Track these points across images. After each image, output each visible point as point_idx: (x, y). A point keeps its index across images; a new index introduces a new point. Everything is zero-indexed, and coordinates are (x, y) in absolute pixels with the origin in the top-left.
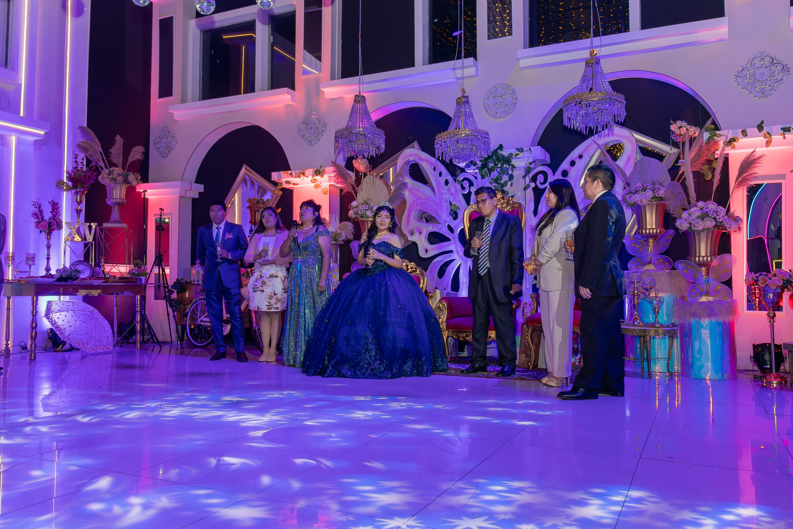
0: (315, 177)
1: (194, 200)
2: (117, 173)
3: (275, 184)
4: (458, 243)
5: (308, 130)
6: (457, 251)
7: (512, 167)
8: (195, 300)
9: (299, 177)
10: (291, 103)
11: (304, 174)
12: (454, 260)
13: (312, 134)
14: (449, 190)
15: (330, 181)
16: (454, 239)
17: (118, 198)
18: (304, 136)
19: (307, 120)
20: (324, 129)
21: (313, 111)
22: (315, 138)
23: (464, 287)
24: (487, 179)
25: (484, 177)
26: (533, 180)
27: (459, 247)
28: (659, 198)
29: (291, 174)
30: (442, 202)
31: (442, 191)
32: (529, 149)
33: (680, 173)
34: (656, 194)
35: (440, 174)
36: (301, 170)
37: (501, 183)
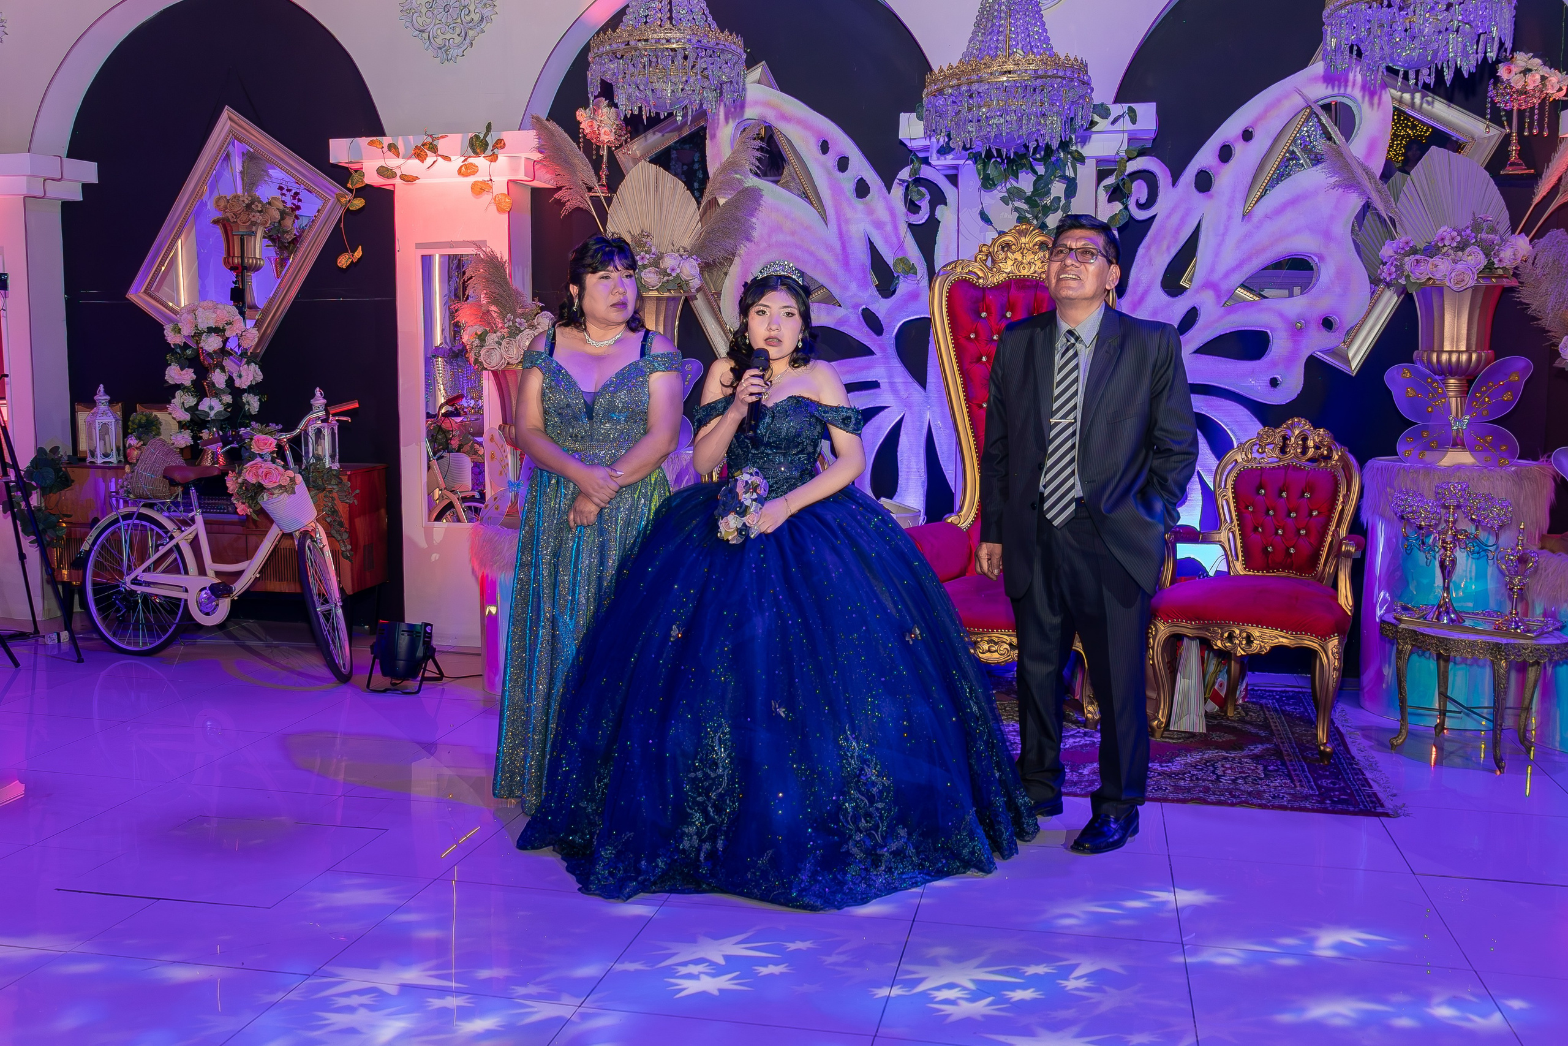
0: (470, 160)
3: (341, 174)
4: (896, 363)
5: (435, 12)
6: (892, 384)
7: (1074, 158)
8: (112, 516)
9: (419, 154)
11: (434, 149)
12: (883, 408)
13: (448, 24)
14: (870, 211)
15: (515, 170)
16: (883, 349)
18: (422, 31)
20: (486, 12)
22: (458, 40)
23: (912, 483)
24: (999, 188)
25: (995, 185)
26: (1117, 193)
27: (901, 375)
28: (1500, 272)
29: (392, 147)
30: (847, 245)
31: (849, 213)
32: (1130, 109)
33: (1536, 200)
34: (1496, 261)
35: (843, 164)
36: (426, 136)
37: (1045, 205)
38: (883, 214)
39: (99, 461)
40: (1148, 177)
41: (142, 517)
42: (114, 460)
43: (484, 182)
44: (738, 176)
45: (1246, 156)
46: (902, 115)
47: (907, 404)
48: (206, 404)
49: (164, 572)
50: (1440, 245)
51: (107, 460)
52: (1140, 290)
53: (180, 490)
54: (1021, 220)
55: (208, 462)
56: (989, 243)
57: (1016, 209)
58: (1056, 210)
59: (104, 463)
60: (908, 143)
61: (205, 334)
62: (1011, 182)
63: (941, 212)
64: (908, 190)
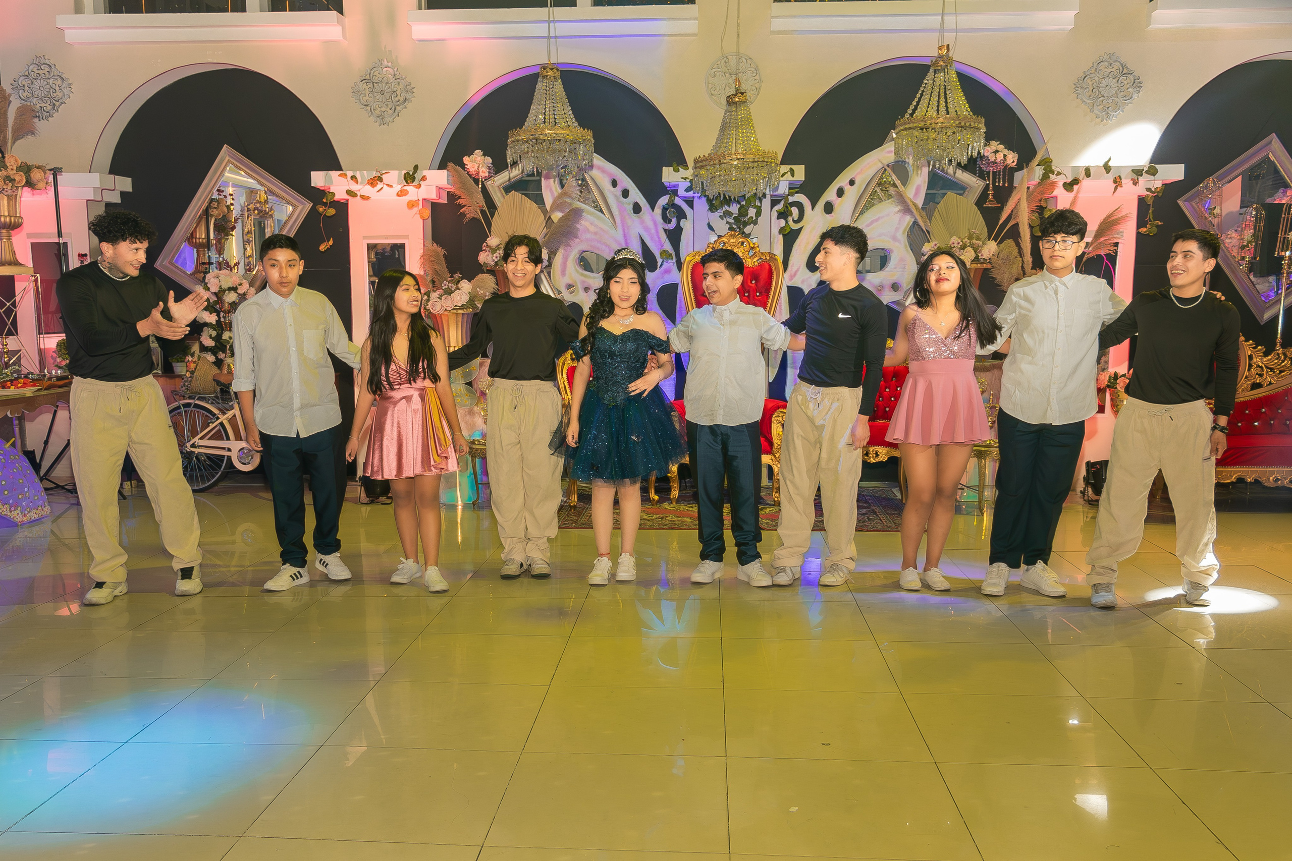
0: (405, 188)
2: (14, 168)
5: (375, 94)
9: (372, 185)
10: (342, 41)
11: (381, 180)
13: (383, 102)
15: (430, 193)
17: (6, 214)
18: (367, 106)
19: (371, 75)
20: (408, 96)
21: (385, 61)
22: (390, 111)
24: (719, 211)
25: (717, 210)
26: (783, 215)
28: (982, 261)
29: (353, 178)
30: (629, 241)
31: (629, 222)
32: (791, 169)
33: (1001, 222)
34: (980, 255)
35: (625, 193)
36: (374, 173)
37: (745, 221)
38: (650, 224)
40: (799, 206)
41: (196, 406)
43: (415, 200)
44: (568, 200)
45: (852, 194)
46: (664, 168)
49: (209, 439)
50: (953, 246)
52: (795, 269)
53: (218, 388)
54: (731, 229)
55: (225, 372)
56: (712, 242)
57: (728, 223)
58: (750, 224)
60: (666, 182)
61: (227, 292)
62: (726, 208)
63: (683, 222)
64: (664, 209)
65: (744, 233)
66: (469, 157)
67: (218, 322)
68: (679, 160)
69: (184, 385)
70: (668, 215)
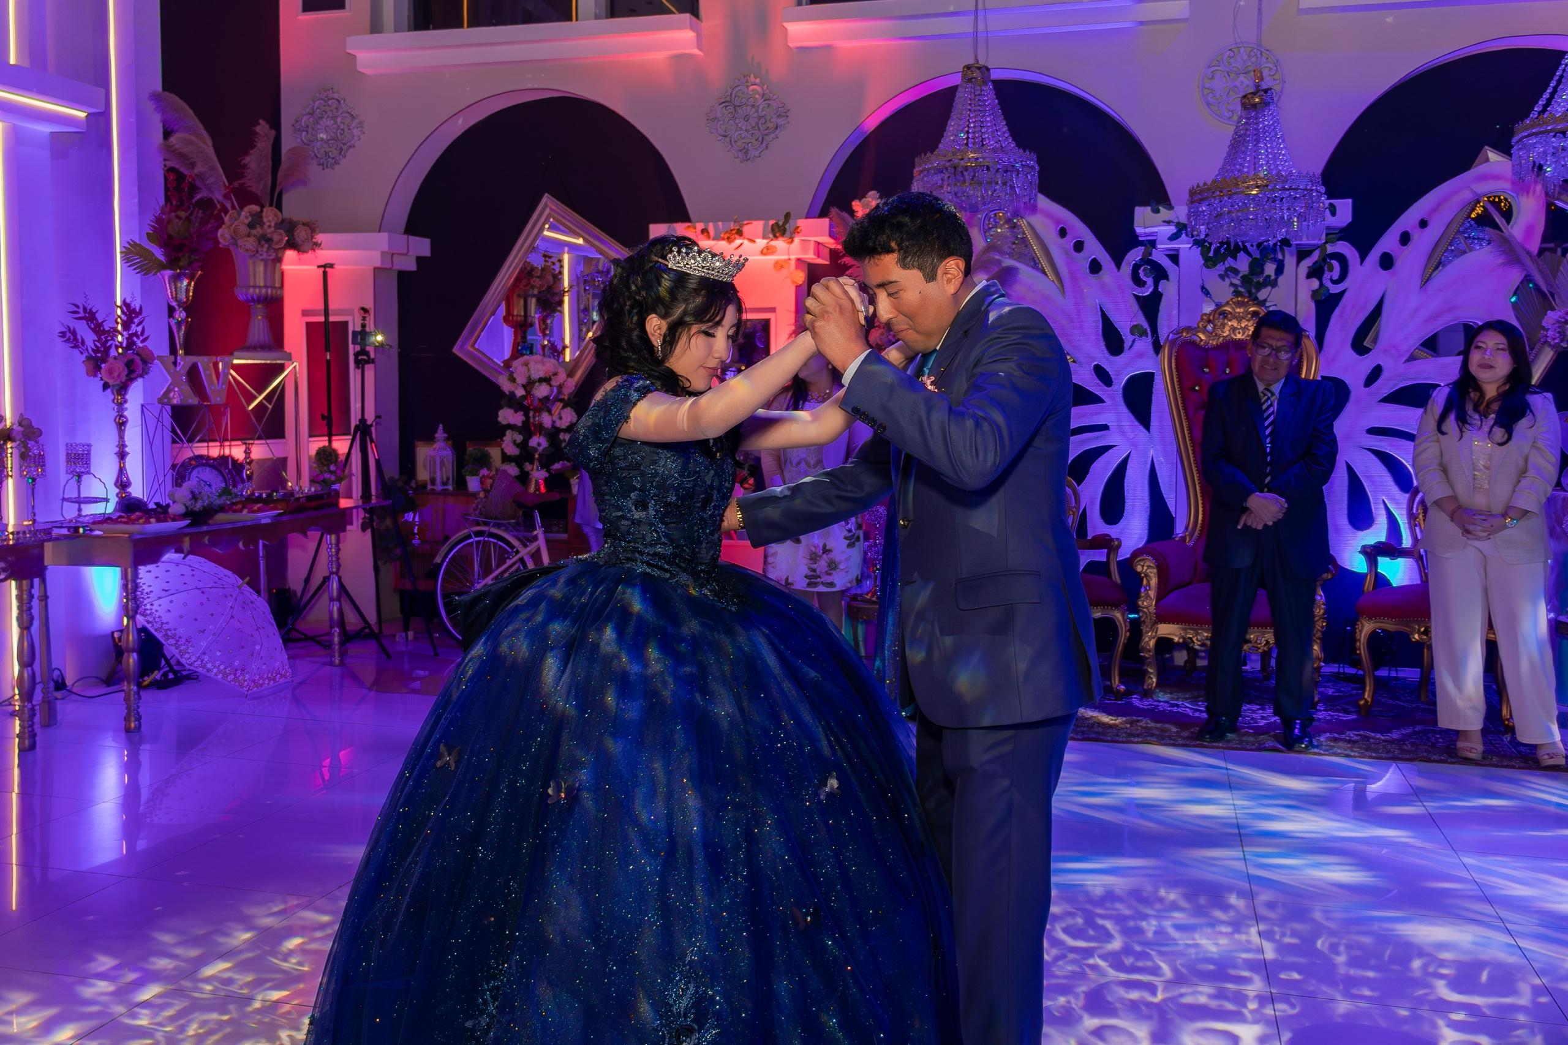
0: (771, 243)
1: (403, 276)
2: (273, 224)
4: (1124, 409)
5: (737, 121)
6: (1120, 426)
7: (1282, 243)
8: (463, 533)
9: (730, 240)
10: (696, 51)
11: (740, 233)
12: (1112, 447)
13: (747, 131)
14: (1102, 285)
15: (804, 250)
16: (1113, 398)
17: (262, 284)
18: (725, 136)
19: (733, 95)
20: (781, 121)
21: (752, 76)
22: (755, 143)
23: (1137, 506)
24: (1218, 267)
25: (1216, 265)
26: (1315, 272)
27: (1127, 419)
29: (704, 231)
30: (1083, 314)
31: (1084, 286)
32: (1331, 205)
35: (1079, 246)
36: (732, 224)
37: (1259, 282)
38: (1113, 287)
39: (438, 487)
40: (1341, 259)
41: (491, 535)
42: (450, 488)
43: (785, 260)
44: (997, 257)
45: (1423, 241)
46: (1137, 208)
47: (1134, 443)
48: (534, 442)
51: (445, 487)
52: (1334, 349)
53: (521, 512)
54: (1237, 293)
55: (532, 490)
56: (1209, 312)
57: (1232, 284)
58: (1266, 287)
59: (443, 490)
60: (1139, 230)
61: (537, 384)
62: (1230, 262)
63: (1163, 286)
64: (1136, 268)
65: (1257, 298)
66: (860, 200)
67: (526, 423)
68: (1158, 196)
69: (477, 506)
70: (1142, 275)
